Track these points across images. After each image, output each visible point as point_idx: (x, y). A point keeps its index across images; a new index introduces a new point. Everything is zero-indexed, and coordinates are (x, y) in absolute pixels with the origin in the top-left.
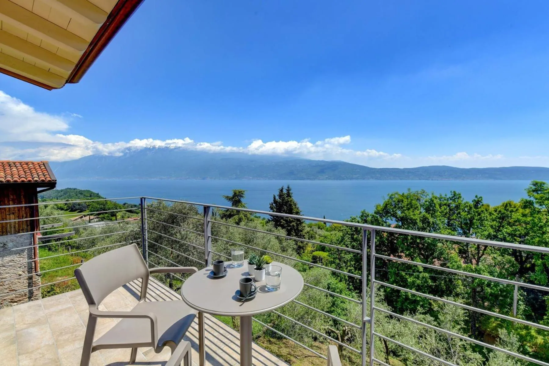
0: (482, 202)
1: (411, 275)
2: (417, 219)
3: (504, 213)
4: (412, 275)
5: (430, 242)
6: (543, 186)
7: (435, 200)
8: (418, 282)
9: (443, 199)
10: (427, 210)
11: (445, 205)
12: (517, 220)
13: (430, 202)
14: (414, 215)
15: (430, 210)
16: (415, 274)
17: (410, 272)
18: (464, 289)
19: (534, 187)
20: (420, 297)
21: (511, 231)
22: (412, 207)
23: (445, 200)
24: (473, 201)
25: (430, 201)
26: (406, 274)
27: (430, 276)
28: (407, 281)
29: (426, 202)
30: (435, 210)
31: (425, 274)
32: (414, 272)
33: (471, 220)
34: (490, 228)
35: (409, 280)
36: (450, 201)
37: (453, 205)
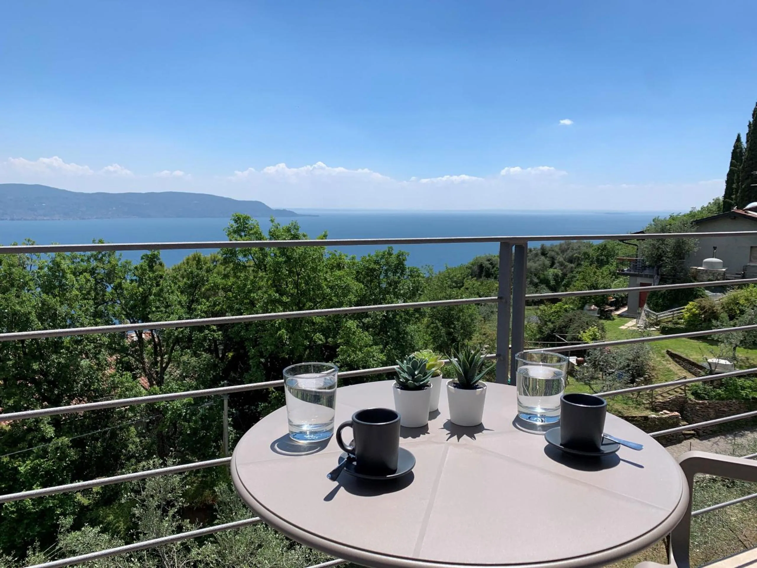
0: (159, 259)
1: (25, 456)
2: (30, 313)
3: (198, 275)
4: (29, 453)
5: (63, 362)
6: (247, 224)
7: (63, 262)
8: (46, 464)
9: (78, 260)
10: (48, 288)
11: (85, 271)
12: (212, 287)
13: (52, 268)
14: (22, 303)
15: (55, 287)
16: (35, 449)
17: (23, 448)
18: (141, 441)
19: (235, 226)
20: (53, 498)
21: (208, 307)
22: (12, 285)
23: (82, 260)
24: (142, 258)
25: (51, 265)
26: (12, 457)
27: (71, 441)
28: (18, 472)
29: (41, 268)
30: (64, 285)
31: (60, 440)
32: (31, 446)
33: (145, 297)
34: (178, 307)
35: (22, 469)
36: (94, 263)
37: (101, 272)
